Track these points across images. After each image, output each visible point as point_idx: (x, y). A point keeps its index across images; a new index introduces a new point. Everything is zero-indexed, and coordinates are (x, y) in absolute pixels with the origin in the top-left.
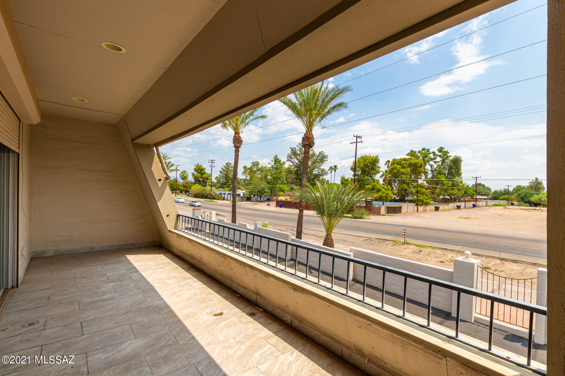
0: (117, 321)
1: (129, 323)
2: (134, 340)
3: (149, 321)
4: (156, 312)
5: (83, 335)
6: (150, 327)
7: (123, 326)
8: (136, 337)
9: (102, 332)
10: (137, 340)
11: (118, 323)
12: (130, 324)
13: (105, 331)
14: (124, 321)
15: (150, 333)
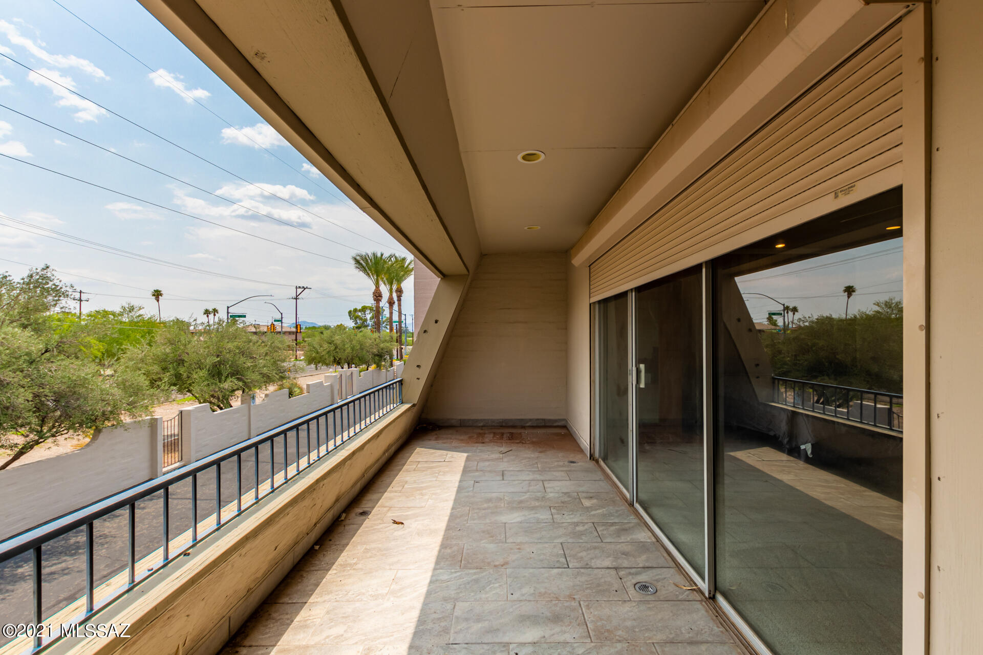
0: (520, 552)
1: (506, 545)
2: (508, 522)
3: (481, 540)
4: (462, 554)
5: (561, 544)
6: (484, 532)
7: (514, 543)
8: (504, 524)
9: (540, 541)
10: (504, 521)
11: (519, 549)
12: (506, 542)
13: (536, 541)
14: (511, 549)
15: (489, 524)
